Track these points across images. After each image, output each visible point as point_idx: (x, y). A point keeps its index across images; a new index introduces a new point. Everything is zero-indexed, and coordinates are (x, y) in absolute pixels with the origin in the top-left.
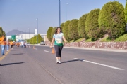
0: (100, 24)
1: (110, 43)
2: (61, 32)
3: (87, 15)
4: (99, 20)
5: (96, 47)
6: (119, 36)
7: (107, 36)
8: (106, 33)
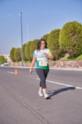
0: (60, 44)
1: (70, 62)
2: (46, 47)
3: (48, 35)
4: (60, 40)
5: (58, 66)
6: (79, 55)
7: (67, 55)
8: (66, 52)
